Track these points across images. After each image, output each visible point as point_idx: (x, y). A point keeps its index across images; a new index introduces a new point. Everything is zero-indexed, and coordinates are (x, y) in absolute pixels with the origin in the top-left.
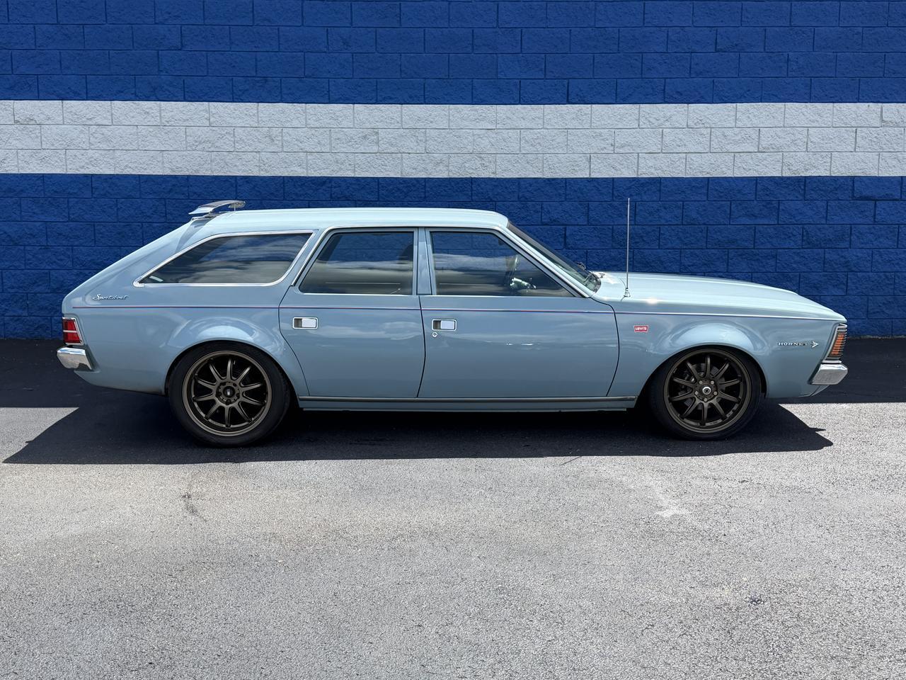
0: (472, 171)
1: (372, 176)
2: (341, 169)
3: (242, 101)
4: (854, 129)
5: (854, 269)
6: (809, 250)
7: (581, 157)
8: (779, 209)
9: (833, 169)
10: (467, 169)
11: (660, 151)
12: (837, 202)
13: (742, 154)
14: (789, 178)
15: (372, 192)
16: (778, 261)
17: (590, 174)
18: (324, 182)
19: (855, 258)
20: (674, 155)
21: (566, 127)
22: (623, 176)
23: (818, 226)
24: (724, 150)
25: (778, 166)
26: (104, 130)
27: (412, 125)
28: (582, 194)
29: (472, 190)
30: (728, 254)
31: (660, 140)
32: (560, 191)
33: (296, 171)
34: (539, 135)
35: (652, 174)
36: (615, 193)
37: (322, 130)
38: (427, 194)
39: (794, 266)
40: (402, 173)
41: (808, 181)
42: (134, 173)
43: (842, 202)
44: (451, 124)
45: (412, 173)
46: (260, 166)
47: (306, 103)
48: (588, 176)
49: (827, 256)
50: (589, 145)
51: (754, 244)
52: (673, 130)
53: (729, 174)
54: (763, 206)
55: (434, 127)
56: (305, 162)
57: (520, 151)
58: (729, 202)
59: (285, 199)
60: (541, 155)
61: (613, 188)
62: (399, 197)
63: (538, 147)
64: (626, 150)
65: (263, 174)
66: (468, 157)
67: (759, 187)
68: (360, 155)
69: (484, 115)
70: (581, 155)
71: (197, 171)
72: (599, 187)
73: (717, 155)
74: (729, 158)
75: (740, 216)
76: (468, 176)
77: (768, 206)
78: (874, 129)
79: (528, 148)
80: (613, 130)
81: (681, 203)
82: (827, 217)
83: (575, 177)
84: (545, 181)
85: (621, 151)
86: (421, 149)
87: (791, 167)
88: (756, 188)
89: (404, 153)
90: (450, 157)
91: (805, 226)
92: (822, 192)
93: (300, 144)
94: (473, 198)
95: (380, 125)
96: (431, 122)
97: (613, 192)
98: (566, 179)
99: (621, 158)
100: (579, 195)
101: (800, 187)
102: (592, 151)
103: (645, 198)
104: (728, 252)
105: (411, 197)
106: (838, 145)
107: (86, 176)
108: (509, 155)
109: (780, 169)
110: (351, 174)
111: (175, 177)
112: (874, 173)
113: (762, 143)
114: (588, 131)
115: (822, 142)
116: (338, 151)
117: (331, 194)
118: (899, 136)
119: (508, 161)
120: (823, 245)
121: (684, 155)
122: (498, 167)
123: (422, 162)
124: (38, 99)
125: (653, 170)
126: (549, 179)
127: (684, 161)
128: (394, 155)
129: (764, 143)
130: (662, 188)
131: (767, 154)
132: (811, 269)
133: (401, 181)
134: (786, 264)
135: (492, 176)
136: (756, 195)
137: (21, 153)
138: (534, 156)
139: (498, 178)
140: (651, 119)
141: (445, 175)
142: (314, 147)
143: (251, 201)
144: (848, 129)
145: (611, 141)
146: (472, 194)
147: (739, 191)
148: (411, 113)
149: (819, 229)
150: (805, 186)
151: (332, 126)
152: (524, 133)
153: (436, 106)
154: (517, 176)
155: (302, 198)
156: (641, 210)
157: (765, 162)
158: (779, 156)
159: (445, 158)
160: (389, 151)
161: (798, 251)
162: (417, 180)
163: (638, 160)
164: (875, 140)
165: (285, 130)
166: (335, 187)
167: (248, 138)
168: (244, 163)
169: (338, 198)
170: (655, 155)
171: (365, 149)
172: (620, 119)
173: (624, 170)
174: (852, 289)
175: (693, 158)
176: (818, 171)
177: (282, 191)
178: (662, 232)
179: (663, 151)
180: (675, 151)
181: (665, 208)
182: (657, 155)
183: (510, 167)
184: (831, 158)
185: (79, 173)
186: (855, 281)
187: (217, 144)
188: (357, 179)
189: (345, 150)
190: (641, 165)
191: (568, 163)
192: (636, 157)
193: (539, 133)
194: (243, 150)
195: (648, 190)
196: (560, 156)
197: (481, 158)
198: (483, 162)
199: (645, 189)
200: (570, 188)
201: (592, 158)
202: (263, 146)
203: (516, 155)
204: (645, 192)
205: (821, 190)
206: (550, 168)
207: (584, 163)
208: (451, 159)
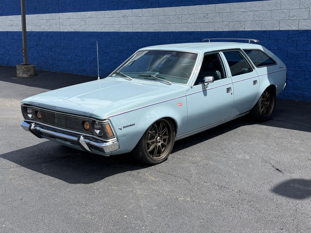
0: (236, 28)
1: (206, 31)
2: (197, 28)
3: (172, 6)
18: (192, 34)
21: (271, 9)
22: (292, 29)
26: (140, 18)
27: (218, 11)
28: (276, 37)
29: (236, 36)
31: (308, 13)
32: (268, 36)
33: (185, 30)
36: (289, 36)
37: (192, 15)
40: (214, 30)
44: (231, 10)
45: (218, 29)
46: (176, 28)
47: (188, 6)
48: (278, 30)
50: (280, 16)
55: (225, 12)
56: (187, 26)
57: (254, 20)
59: (181, 39)
60: (261, 21)
63: (260, 18)
64: (294, 18)
65: (176, 31)
66: (236, 23)
68: (203, 23)
69: (242, 6)
70: (276, 21)
71: (160, 30)
72: (283, 34)
76: (235, 30)
79: (257, 19)
80: (289, 10)
83: (274, 30)
84: (262, 32)
85: (292, 18)
86: (221, 20)
89: (215, 22)
93: (186, 20)
95: (209, 12)
96: (225, 10)
97: (288, 36)
98: (270, 31)
99: (292, 22)
100: (275, 37)
102: (280, 19)
103: (301, 39)
107: (136, 32)
110: (199, 30)
111: (155, 32)
114: (279, 10)
117: (194, 38)
119: (250, 24)
122: (246, 26)
123: (221, 25)
124: (127, 9)
125: (305, 27)
126: (264, 31)
128: (212, 23)
133: (214, 32)
135: (244, 30)
137: (124, 25)
138: (259, 22)
140: (304, 5)
141: (228, 30)
142: (190, 21)
145: (288, 15)
148: (218, 7)
151: (195, 13)
152: (255, 13)
153: (226, 4)
154: (252, 30)
155: (186, 39)
156: (299, 44)
160: (211, 21)
162: (219, 32)
165: (183, 16)
166: (195, 35)
167: (173, 19)
168: (172, 27)
170: (306, 20)
171: (204, 21)
172: (292, 5)
173: (292, 27)
177: (181, 37)
178: (308, 54)
179: (310, 18)
183: (250, 26)
185: (135, 31)
187: (166, 21)
188: (201, 32)
189: (198, 22)
190: (300, 25)
191: (271, 24)
192: (298, 21)
193: (261, 12)
194: (172, 23)
195: (303, 35)
196: (268, 21)
197: (240, 23)
198: (241, 25)
199: (302, 35)
200: (272, 35)
201: (281, 22)
202: (176, 21)
203: (252, 22)
204: (302, 36)
206: (264, 26)
207: (278, 24)
208: (230, 24)
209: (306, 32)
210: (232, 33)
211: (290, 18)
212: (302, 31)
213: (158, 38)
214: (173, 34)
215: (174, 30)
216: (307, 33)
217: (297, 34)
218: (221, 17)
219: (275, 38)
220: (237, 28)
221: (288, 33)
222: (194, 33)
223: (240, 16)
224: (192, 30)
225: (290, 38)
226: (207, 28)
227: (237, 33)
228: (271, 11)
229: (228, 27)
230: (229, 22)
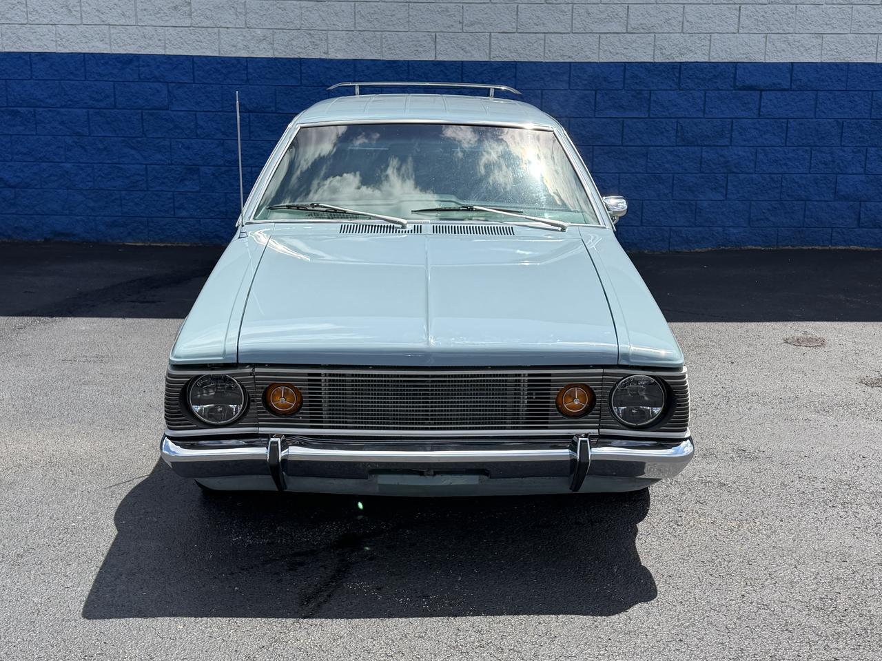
0: (299, 50)
1: (186, 54)
2: (149, 45)
4: (738, 6)
5: (735, 170)
6: (684, 148)
7: (425, 36)
8: (650, 100)
9: (712, 54)
10: (294, 48)
11: (515, 30)
12: (716, 92)
13: (608, 35)
14: (661, 64)
15: (187, 72)
16: (649, 161)
17: (436, 57)
18: (131, 60)
19: (736, 157)
20: (532, 35)
22: (473, 59)
23: (695, 120)
24: (588, 30)
25: (650, 50)
29: (301, 73)
30: (593, 152)
31: (515, 17)
33: (98, 47)
34: (376, 9)
35: (507, 57)
38: (250, 76)
39: (667, 166)
40: (219, 52)
41: (683, 67)
43: (723, 92)
45: (231, 51)
46: (56, 41)
48: (433, 59)
49: (704, 154)
50: (434, 21)
51: (622, 141)
52: (529, 5)
53: (594, 58)
54: (633, 96)
56: (108, 37)
57: (355, 27)
58: (594, 92)
59: (86, 79)
60: (379, 33)
61: (462, 74)
62: (218, 79)
63: (375, 22)
64: (477, 28)
65: (60, 50)
66: (295, 33)
67: (628, 74)
68: (171, 30)
70: (424, 34)
72: (447, 72)
73: (580, 36)
74: (593, 39)
75: (606, 108)
76: (296, 56)
77: (639, 96)
78: (760, 6)
79: (364, 24)
80: (461, 5)
81: (540, 91)
82: (704, 109)
83: (419, 59)
84: (384, 64)
85: (471, 29)
86: (241, 23)
87: (664, 51)
88: (624, 75)
89: (221, 27)
90: (274, 34)
91: (681, 121)
92: (699, 81)
93: (102, 16)
94: (303, 82)
98: (408, 61)
99: (471, 38)
101: (674, 75)
102: (437, 29)
104: (593, 149)
105: (231, 80)
106: (719, 25)
108: (343, 32)
109: (652, 53)
110: (161, 52)
112: (760, 58)
113: (631, 22)
114: (432, 5)
115: (700, 21)
116: (146, 24)
117: (139, 75)
118: (790, 15)
119: (342, 39)
120: (699, 142)
121: (543, 35)
122: (330, 46)
123: (242, 38)
125: (507, 53)
126: (389, 62)
127: (542, 42)
128: (209, 29)
129: (633, 23)
130: (518, 74)
131: (636, 35)
132: (686, 170)
133: (220, 61)
134: (658, 164)
135: (324, 57)
136: (624, 84)
138: (371, 34)
139: (330, 60)
141: (270, 55)
142: (117, 19)
143: (48, 82)
144: (730, 6)
145: (458, 18)
146: (301, 76)
147: (605, 79)
149: (696, 124)
150: (680, 73)
152: (359, 7)
154: (352, 57)
155: (106, 79)
157: (634, 45)
158: (651, 38)
159: (268, 34)
160: (203, 25)
161: (672, 149)
162: (238, 59)
163: (490, 40)
164: (762, 19)
166: (143, 66)
167: (43, 8)
168: (39, 37)
169: (148, 79)
170: (509, 35)
171: (176, 22)
173: (473, 52)
174: (733, 193)
175: (553, 40)
176: (696, 56)
177: (83, 70)
179: (519, 31)
180: (532, 30)
182: (513, 35)
183: (345, 47)
184: (710, 40)
186: (735, 183)
187: (8, 16)
188: (169, 57)
189: (153, 23)
190: (494, 47)
191: (411, 43)
192: (488, 37)
193: (377, 6)
194: (37, 22)
195: (502, 76)
196: (401, 34)
198: (313, 40)
199: (499, 74)
200: (414, 72)
201: (438, 37)
202: (59, 17)
203: (350, 33)
204: (499, 79)
205: (697, 78)
206: (390, 48)
207: (430, 43)
208: (276, 36)
209: (510, 67)
210: (285, 64)
211: (466, 29)
212: (501, 65)
214: (44, 60)
215: (52, 48)
216: (514, 70)
217: (485, 72)
218: (240, 13)
220: (303, 51)
221: (460, 68)
222: (138, 60)
223: (308, 13)
224: (132, 50)
226: (189, 44)
227: (301, 64)
228: (407, 4)
229: (269, 47)
230: (271, 31)
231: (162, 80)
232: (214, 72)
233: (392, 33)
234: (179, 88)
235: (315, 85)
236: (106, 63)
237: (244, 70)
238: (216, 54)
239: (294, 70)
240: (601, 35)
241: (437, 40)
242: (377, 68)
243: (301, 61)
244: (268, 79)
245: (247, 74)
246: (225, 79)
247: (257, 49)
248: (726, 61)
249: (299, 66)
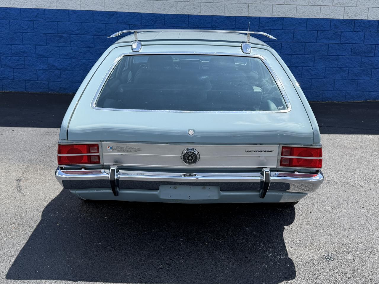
0: (188, 11)
5: (375, 67)
6: (354, 57)
7: (244, 6)
8: (341, 35)
9: (369, 16)
11: (283, 4)
12: (370, 33)
13: (324, 7)
14: (347, 20)
15: (138, 20)
16: (339, 62)
17: (248, 15)
19: (377, 61)
20: (291, 6)
22: (265, 16)
23: (360, 45)
24: (316, 4)
25: (342, 14)
28: (244, 24)
29: (188, 21)
30: (314, 58)
32: (233, 23)
35: (279, 15)
38: (166, 22)
39: (347, 64)
41: (356, 22)
42: (18, 7)
43: (372, 33)
45: (158, 11)
46: (81, 5)
49: (363, 60)
51: (328, 53)
53: (318, 17)
54: (334, 34)
56: (104, 3)
58: (317, 31)
59: (93, 22)
60: (224, 4)
61: (259, 22)
62: (152, 23)
64: (267, 2)
65: (83, 9)
66: (187, 3)
67: (332, 24)
70: (244, 4)
71: (49, 6)
73: (312, 7)
74: (318, 8)
75: (321, 39)
76: (187, 14)
77: (336, 34)
81: (293, 31)
82: (364, 40)
83: (241, 16)
84: (225, 17)
85: (265, 3)
87: (348, 14)
88: (331, 24)
90: (177, 4)
91: (353, 45)
92: (363, 28)
97: (259, 24)
98: (236, 17)
99: (264, 7)
100: (242, 25)
101: (352, 25)
102: (250, 3)
103: (275, 28)
104: (315, 56)
106: (372, 4)
108: (208, 3)
109: (343, 15)
110: (127, 11)
111: (38, 9)
115: (364, 2)
117: (117, 21)
119: (207, 7)
120: (361, 55)
121: (296, 6)
122: (202, 9)
123: (163, 5)
125: (279, 13)
126: (227, 17)
127: (296, 9)
130: (284, 23)
131: (337, 7)
132: (354, 66)
133: (153, 15)
134: (342, 63)
135: (199, 14)
136: (330, 28)
138: (220, 4)
139: (201, 15)
141: (175, 13)
143: (76, 23)
146: (188, 23)
147: (322, 26)
149: (360, 46)
150: (354, 24)
155: (102, 22)
157: (336, 11)
158: (343, 9)
159: (175, 3)
161: (349, 57)
163: (273, 8)
166: (119, 17)
168: (73, 3)
169: (121, 23)
170: (281, 6)
173: (265, 13)
174: (374, 77)
175: (300, 8)
176: (362, 17)
177: (92, 18)
178: (282, 46)
179: (286, 4)
180: (292, 4)
181: (285, 33)
182: (283, 5)
183: (208, 9)
184: (368, 10)
186: (375, 73)
190: (274, 11)
191: (238, 9)
192: (272, 6)
195: (277, 23)
196: (234, 5)
197: (193, 4)
198: (195, 6)
199: (276, 23)
200: (238, 21)
203: (211, 3)
204: (275, 25)
205: (362, 27)
206: (228, 11)
207: (246, 9)
208: (178, 4)
209: (280, 20)
210: (181, 17)
212: (277, 19)
213: (45, 19)
214: (75, 13)
215: (78, 8)
216: (282, 21)
217: (270, 22)
219: (242, 27)
220: (190, 11)
221: (259, 20)
222: (117, 14)
224: (114, 10)
225: (262, 26)
226: (140, 8)
227: (188, 17)
229: (175, 9)
230: (176, 2)
231: (127, 24)
232: (150, 20)
233: (230, 4)
234: (135, 27)
235: (194, 26)
236: (103, 15)
237: (163, 19)
238: (151, 12)
239: (186, 20)
240: (321, 7)
241: (249, 7)
242: (222, 19)
243: (188, 16)
244: (173, 24)
245: (165, 21)
246: (154, 24)
247: (169, 10)
248: (375, 19)
249: (188, 18)
